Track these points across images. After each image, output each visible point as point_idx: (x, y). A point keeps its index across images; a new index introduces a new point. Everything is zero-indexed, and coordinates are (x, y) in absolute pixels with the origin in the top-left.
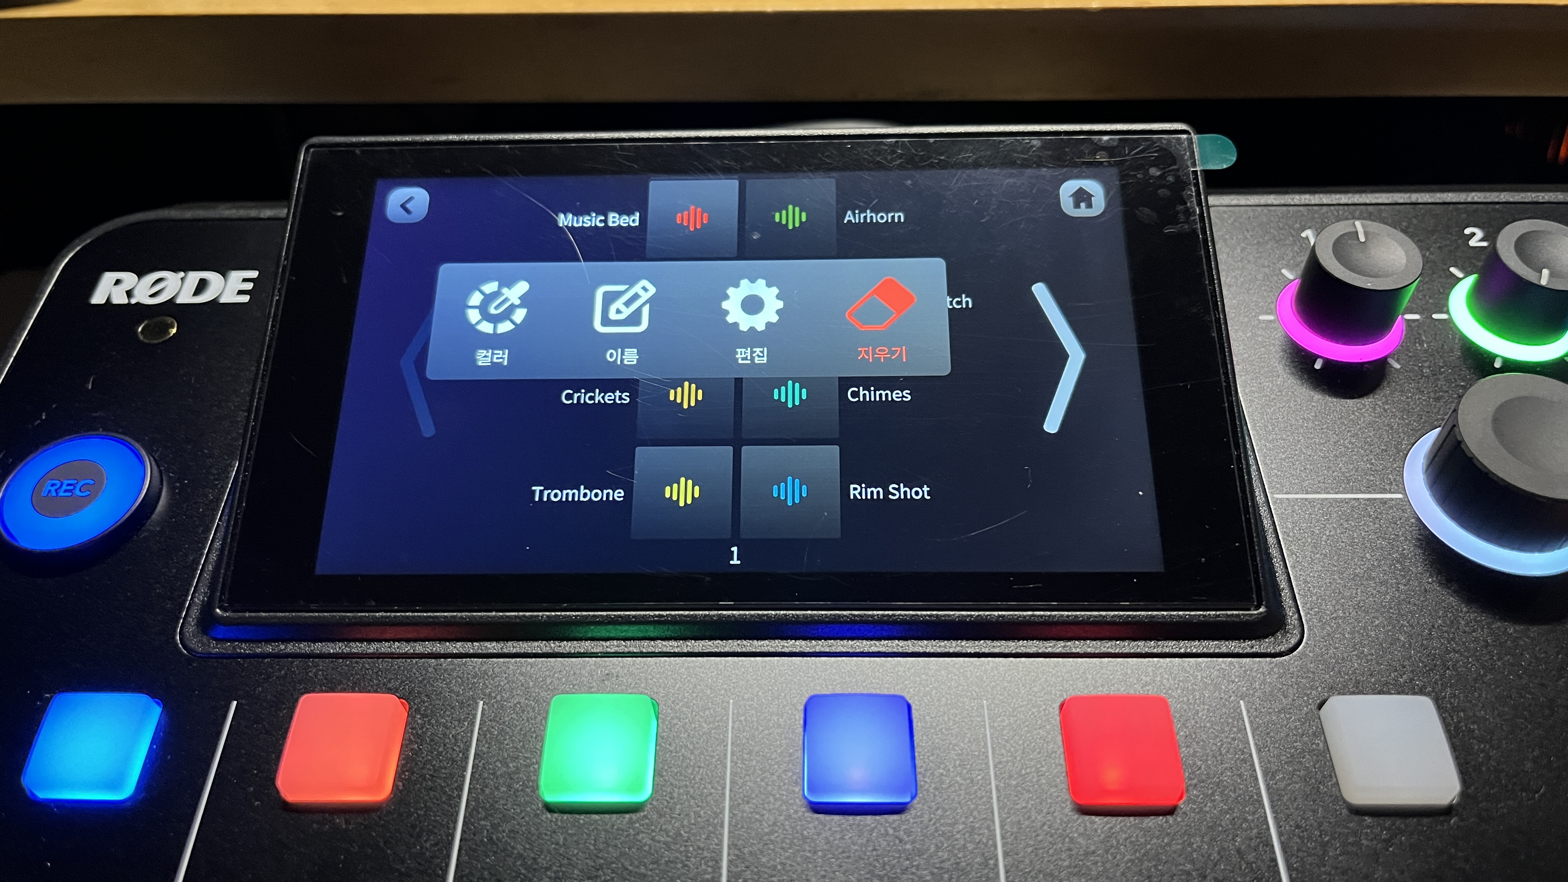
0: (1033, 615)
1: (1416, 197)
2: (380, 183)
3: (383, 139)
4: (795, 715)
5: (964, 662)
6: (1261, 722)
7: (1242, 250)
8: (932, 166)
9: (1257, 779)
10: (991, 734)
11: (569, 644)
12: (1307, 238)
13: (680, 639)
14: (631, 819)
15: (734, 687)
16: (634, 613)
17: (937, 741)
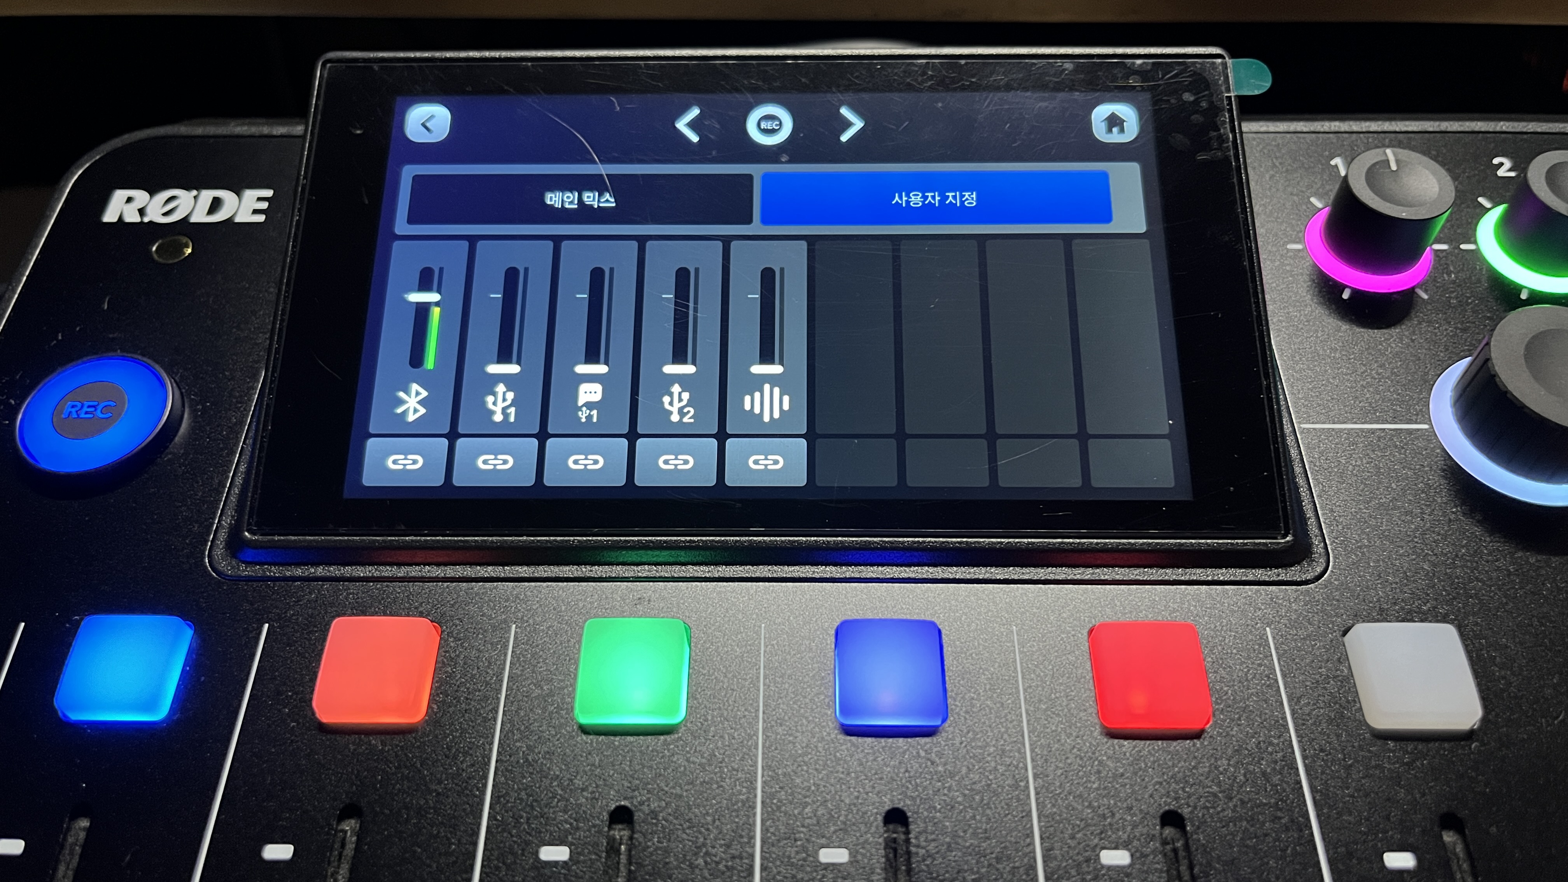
0: (1062, 543)
1: (1445, 126)
2: (399, 99)
3: (401, 55)
4: (826, 640)
5: (993, 588)
6: (1286, 648)
7: (1270, 178)
8: (963, 88)
9: (1282, 704)
10: (1021, 659)
11: (601, 568)
12: (1336, 166)
13: (711, 565)
14: (666, 740)
15: (765, 612)
16: (665, 538)
17: (967, 665)
